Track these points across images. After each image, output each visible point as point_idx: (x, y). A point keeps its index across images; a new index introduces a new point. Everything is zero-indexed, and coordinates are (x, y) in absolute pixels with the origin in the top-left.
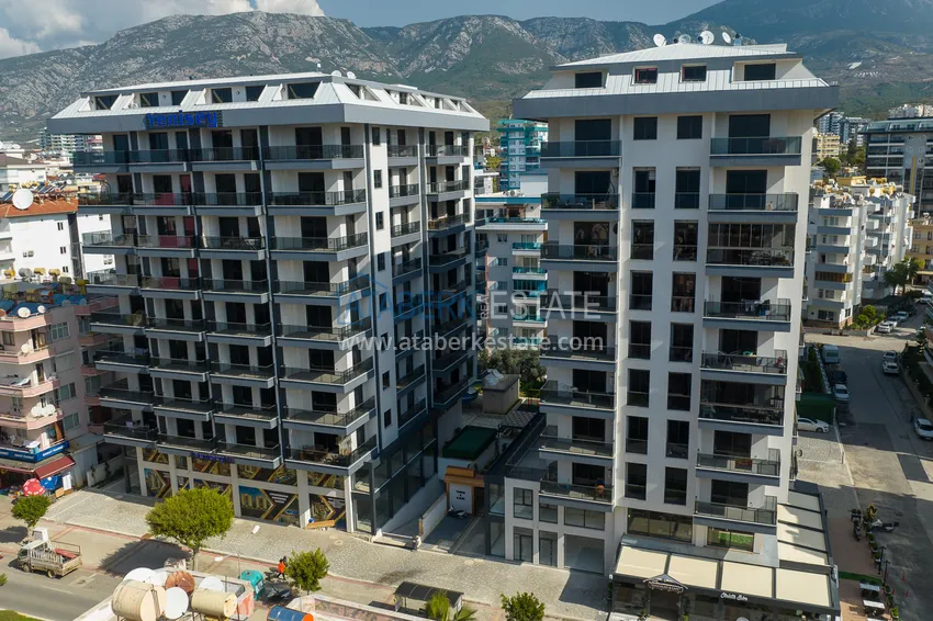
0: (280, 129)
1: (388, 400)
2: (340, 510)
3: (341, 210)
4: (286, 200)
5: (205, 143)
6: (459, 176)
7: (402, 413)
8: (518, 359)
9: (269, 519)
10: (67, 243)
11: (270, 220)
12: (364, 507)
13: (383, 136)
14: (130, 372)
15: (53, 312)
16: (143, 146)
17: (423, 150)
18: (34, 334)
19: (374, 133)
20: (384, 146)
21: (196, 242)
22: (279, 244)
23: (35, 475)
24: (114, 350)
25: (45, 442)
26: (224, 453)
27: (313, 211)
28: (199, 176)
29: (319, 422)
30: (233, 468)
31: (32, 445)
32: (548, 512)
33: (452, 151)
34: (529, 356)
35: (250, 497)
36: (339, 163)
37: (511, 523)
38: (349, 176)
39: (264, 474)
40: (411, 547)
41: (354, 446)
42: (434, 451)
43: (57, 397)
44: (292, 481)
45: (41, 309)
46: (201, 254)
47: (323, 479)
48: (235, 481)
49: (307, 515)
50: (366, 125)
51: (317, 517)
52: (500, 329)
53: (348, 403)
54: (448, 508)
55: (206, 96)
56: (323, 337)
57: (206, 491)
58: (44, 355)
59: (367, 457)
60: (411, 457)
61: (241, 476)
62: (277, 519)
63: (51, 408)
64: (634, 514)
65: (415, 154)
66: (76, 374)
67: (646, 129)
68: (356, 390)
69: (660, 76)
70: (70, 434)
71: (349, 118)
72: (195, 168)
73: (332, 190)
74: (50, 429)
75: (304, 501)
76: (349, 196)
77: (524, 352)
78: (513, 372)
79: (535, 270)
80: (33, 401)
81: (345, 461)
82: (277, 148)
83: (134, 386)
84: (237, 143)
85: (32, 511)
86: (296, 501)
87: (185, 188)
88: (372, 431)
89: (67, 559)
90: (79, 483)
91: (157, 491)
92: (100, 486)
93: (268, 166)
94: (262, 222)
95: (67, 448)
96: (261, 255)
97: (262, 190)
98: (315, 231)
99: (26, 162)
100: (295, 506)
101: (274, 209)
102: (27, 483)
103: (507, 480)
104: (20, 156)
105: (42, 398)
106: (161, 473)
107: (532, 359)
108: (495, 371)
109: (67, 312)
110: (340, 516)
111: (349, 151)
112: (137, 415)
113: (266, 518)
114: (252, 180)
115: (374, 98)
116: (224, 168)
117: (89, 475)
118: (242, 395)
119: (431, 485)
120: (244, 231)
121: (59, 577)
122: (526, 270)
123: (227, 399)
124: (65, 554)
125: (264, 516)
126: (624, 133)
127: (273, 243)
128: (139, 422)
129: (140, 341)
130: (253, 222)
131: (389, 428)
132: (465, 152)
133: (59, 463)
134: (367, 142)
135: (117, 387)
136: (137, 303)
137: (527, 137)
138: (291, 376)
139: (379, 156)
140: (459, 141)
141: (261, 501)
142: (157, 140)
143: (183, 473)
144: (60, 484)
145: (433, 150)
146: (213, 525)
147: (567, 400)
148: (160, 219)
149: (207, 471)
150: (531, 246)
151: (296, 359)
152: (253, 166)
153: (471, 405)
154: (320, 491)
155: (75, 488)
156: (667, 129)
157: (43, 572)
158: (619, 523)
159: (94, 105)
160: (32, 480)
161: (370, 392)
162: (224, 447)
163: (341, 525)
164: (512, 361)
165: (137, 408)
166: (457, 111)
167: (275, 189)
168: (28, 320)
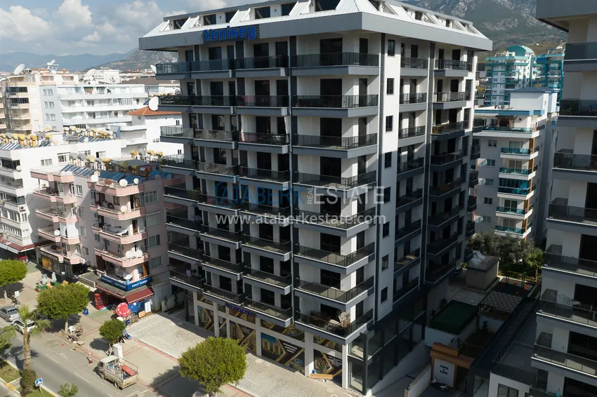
0: (308, 38)
1: (386, 280)
2: (338, 368)
3: (356, 112)
4: (307, 102)
5: (248, 54)
6: (462, 87)
7: (398, 289)
8: (497, 243)
9: (282, 363)
11: (294, 120)
12: (357, 368)
13: (398, 48)
14: (188, 234)
15: (147, 183)
16: (204, 57)
17: (432, 63)
18: (132, 198)
19: (390, 42)
20: (398, 57)
22: (300, 140)
23: (125, 301)
25: (135, 276)
26: (249, 308)
27: (330, 113)
28: (241, 81)
29: (323, 295)
30: (257, 320)
33: (457, 65)
34: (508, 242)
35: (269, 343)
36: (355, 70)
38: (364, 82)
39: (279, 329)
41: (353, 318)
42: (423, 322)
43: (146, 244)
44: (301, 337)
46: (239, 146)
47: (324, 341)
48: (258, 330)
49: (311, 367)
50: (383, 35)
51: (319, 370)
52: (484, 217)
53: (350, 282)
54: (432, 379)
55: (250, 13)
58: (137, 214)
59: (363, 328)
60: (403, 327)
61: (263, 326)
62: (287, 364)
63: (139, 253)
65: (425, 67)
68: (357, 270)
70: (153, 272)
71: (367, 26)
72: (238, 75)
73: (348, 94)
74: (139, 266)
75: (309, 355)
76: (363, 101)
77: (503, 237)
78: (493, 254)
79: (519, 171)
80: (129, 246)
81: (343, 331)
82: (303, 56)
83: (193, 244)
84: (272, 53)
86: (303, 353)
87: (231, 92)
88: (371, 305)
89: (128, 375)
90: (156, 309)
91: (204, 327)
92: (169, 313)
93: (295, 73)
94: (287, 122)
95: (150, 282)
96: (285, 150)
97: (289, 94)
98: (332, 130)
100: (302, 357)
101: (299, 111)
102: (119, 306)
103: (493, 376)
105: (135, 245)
106: (208, 311)
107: (511, 245)
108: (478, 253)
109: (155, 185)
110: (337, 373)
111: (366, 58)
112: (194, 267)
113: (280, 362)
114: (282, 85)
115: (392, 12)
116: (262, 74)
117: (163, 303)
118: (267, 264)
119: (417, 351)
120: (274, 128)
121: (121, 388)
122: (510, 171)
123: (255, 265)
124: (128, 371)
125: (279, 359)
127: (295, 139)
128: (195, 271)
129: (197, 211)
130: (281, 121)
131: (385, 303)
132: (470, 69)
133: (141, 294)
134: (383, 53)
137: (507, 70)
138: (304, 254)
139: (392, 66)
140: (464, 58)
141: (277, 348)
142: (214, 53)
143: (222, 315)
144: (143, 308)
145: (441, 64)
146: (228, 374)
149: (239, 317)
150: (518, 151)
151: (308, 240)
152: (282, 72)
153: (457, 279)
154: (323, 349)
155: (154, 311)
157: (112, 382)
159: (172, 27)
160: (123, 304)
161: (370, 273)
162: (250, 303)
163: (338, 380)
164: (494, 245)
165: (193, 262)
166: (465, 31)
167: (300, 93)
168: (125, 189)
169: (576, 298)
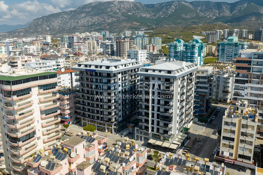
0: (105, 73)
1: (120, 113)
2: (112, 130)
3: (113, 85)
4: (105, 83)
5: (94, 74)
7: (123, 116)
9: (101, 131)
10: (70, 78)
11: (103, 86)
12: (115, 130)
14: (81, 106)
15: (70, 95)
16: (85, 73)
17: (129, 73)
18: (67, 99)
20: (121, 74)
21: (92, 88)
23: (66, 121)
24: (79, 102)
25: (67, 116)
26: (95, 120)
27: (109, 85)
29: (109, 116)
30: (96, 122)
31: (66, 116)
32: (141, 133)
33: (135, 72)
35: (98, 127)
36: (113, 78)
37: (136, 134)
38: (114, 80)
39: (101, 124)
40: (122, 137)
41: (114, 121)
42: (129, 122)
43: (70, 109)
44: (105, 125)
45: (68, 95)
47: (109, 125)
48: (96, 125)
49: (107, 131)
50: (117, 73)
51: (108, 131)
53: (113, 114)
54: (129, 132)
55: (94, 67)
56: (110, 104)
57: (91, 126)
58: (68, 102)
59: (116, 122)
60: (124, 123)
61: (97, 124)
63: (69, 111)
64: (153, 134)
65: (127, 74)
66: (73, 105)
67: (153, 79)
68: (114, 112)
69: (155, 71)
72: (92, 77)
73: (112, 82)
74: (69, 114)
75: (106, 128)
76: (114, 83)
80: (66, 110)
81: (112, 123)
82: (104, 76)
83: (82, 108)
84: (98, 74)
85: (67, 126)
88: (117, 118)
89: (71, 134)
90: (72, 123)
91: (84, 125)
92: (76, 124)
93: (103, 78)
95: (71, 117)
96: (101, 91)
98: (109, 88)
99: (61, 57)
100: (105, 129)
101: (103, 84)
103: (135, 128)
104: (60, 56)
105: (68, 109)
106: (85, 122)
109: (72, 95)
111: (114, 76)
112: (82, 113)
114: (100, 80)
115: (119, 68)
116: (97, 77)
117: (74, 122)
118: (98, 111)
119: (127, 128)
123: (95, 112)
126: (151, 79)
127: (103, 89)
129: (83, 102)
130: (100, 86)
131: (120, 118)
133: (69, 120)
134: (118, 75)
135: (79, 108)
137: (175, 48)
138: (105, 109)
139: (120, 76)
140: (137, 70)
141: (100, 128)
142: (87, 73)
143: (88, 123)
144: (70, 123)
147: (144, 116)
149: (92, 123)
151: (106, 107)
152: (100, 78)
154: (109, 127)
155: (72, 124)
156: (156, 79)
157: (68, 135)
158: (151, 135)
159: (78, 66)
161: (117, 112)
162: (94, 119)
163: (112, 133)
165: (82, 112)
167: (103, 81)
168: (66, 97)
169: (145, 114)
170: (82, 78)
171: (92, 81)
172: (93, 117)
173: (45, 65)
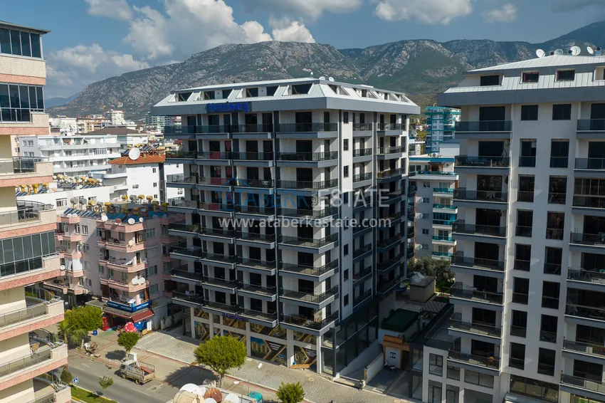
0: (287, 113)
1: (347, 288)
2: (313, 358)
3: (322, 164)
4: (288, 157)
5: (241, 121)
6: (399, 143)
7: (356, 297)
8: (434, 266)
9: (268, 359)
10: (157, 180)
11: (278, 170)
12: (329, 358)
13: (350, 117)
14: (189, 260)
15: (148, 221)
16: (205, 123)
17: (376, 126)
18: (136, 234)
19: (345, 115)
20: (351, 124)
21: (233, 183)
22: (282, 184)
23: (132, 320)
24: (181, 246)
25: (137, 301)
26: (242, 315)
27: (304, 164)
28: (236, 142)
29: (302, 299)
30: (248, 325)
31: (131, 302)
32: (453, 372)
33: (394, 127)
34: (442, 264)
35: (257, 345)
36: (322, 134)
37: (427, 377)
38: (328, 142)
39: (266, 330)
40: (359, 387)
41: (324, 317)
42: (375, 324)
43: (146, 273)
44: (284, 336)
45: (141, 220)
46: (235, 190)
47: (303, 337)
48: (248, 334)
49: (292, 359)
50: (340, 111)
51: (298, 361)
52: (423, 245)
53: (322, 288)
54: (384, 363)
55: (242, 92)
56: (307, 245)
57: (230, 338)
58: (141, 247)
59: (332, 324)
60: (361, 327)
61: (252, 330)
62: (273, 360)
63: (142, 280)
64: (515, 378)
65: (370, 129)
66: (159, 261)
67: (530, 113)
68: (326, 280)
69: (541, 78)
70: (152, 297)
71: (330, 106)
72: (235, 137)
73: (317, 151)
74: (141, 292)
75: (290, 350)
76: (328, 155)
77: (438, 261)
78: (431, 275)
79: (448, 206)
80: (133, 275)
81: (318, 326)
82: (284, 124)
83: (191, 269)
84: (260, 121)
85: (129, 341)
86: (286, 349)
87: (228, 149)
88: (336, 308)
89: (147, 373)
90: (156, 327)
91: (201, 337)
92: (168, 330)
93: (278, 136)
94: (272, 171)
95: (151, 305)
96: (271, 191)
97: (274, 151)
98: (305, 177)
99: (137, 132)
100: (285, 352)
101: (281, 163)
102: (127, 325)
103: (425, 348)
104: (134, 129)
105: (138, 273)
106: (204, 324)
107: (445, 267)
108: (419, 274)
109: (156, 222)
110: (313, 362)
111: (328, 126)
112: (192, 288)
113: (267, 359)
114: (267, 145)
115: (346, 94)
116: (251, 137)
117: (162, 322)
118: (255, 279)
119: (373, 347)
120: (261, 176)
121: (141, 384)
122: (442, 207)
123: (246, 281)
124: (146, 370)
125: (265, 357)
126: (514, 116)
127: (278, 184)
128: (193, 292)
129: (197, 242)
130: (267, 171)
131: (347, 307)
132: (403, 128)
133: (144, 315)
134: (340, 122)
135: (180, 269)
136: (196, 218)
137: (445, 118)
138: (287, 269)
139: (347, 130)
140: (399, 121)
141: (264, 348)
142: (212, 120)
143: (217, 326)
144: (145, 327)
145: (382, 126)
146: (234, 360)
147: (469, 296)
148: (212, 168)
149: (231, 326)
150: (446, 191)
151: (289, 258)
152: (269, 136)
153: (401, 295)
154: (301, 345)
155: (154, 330)
156: (545, 113)
157: (133, 380)
158: (505, 386)
159: (178, 99)
160: (130, 323)
161: (335, 282)
162: (243, 311)
163: (313, 368)
164: (431, 267)
165: (192, 283)
166: (399, 102)
167: (282, 150)
168: (133, 226)
169: (475, 286)
170: (192, 145)
171: (233, 155)
172: (236, 304)
173: (82, 146)
